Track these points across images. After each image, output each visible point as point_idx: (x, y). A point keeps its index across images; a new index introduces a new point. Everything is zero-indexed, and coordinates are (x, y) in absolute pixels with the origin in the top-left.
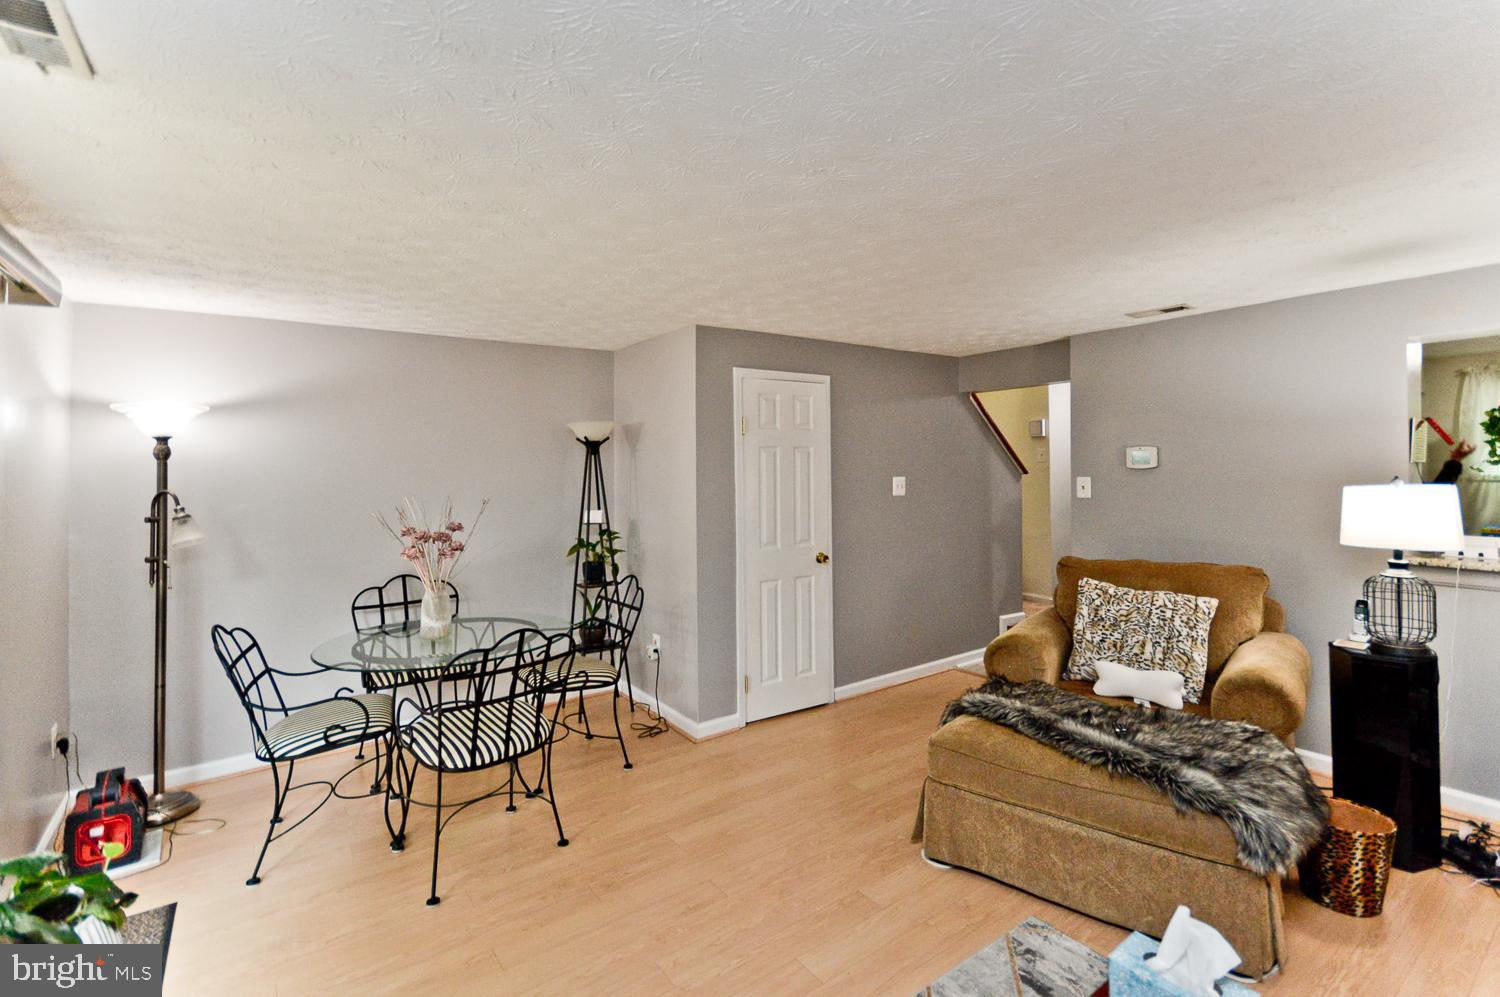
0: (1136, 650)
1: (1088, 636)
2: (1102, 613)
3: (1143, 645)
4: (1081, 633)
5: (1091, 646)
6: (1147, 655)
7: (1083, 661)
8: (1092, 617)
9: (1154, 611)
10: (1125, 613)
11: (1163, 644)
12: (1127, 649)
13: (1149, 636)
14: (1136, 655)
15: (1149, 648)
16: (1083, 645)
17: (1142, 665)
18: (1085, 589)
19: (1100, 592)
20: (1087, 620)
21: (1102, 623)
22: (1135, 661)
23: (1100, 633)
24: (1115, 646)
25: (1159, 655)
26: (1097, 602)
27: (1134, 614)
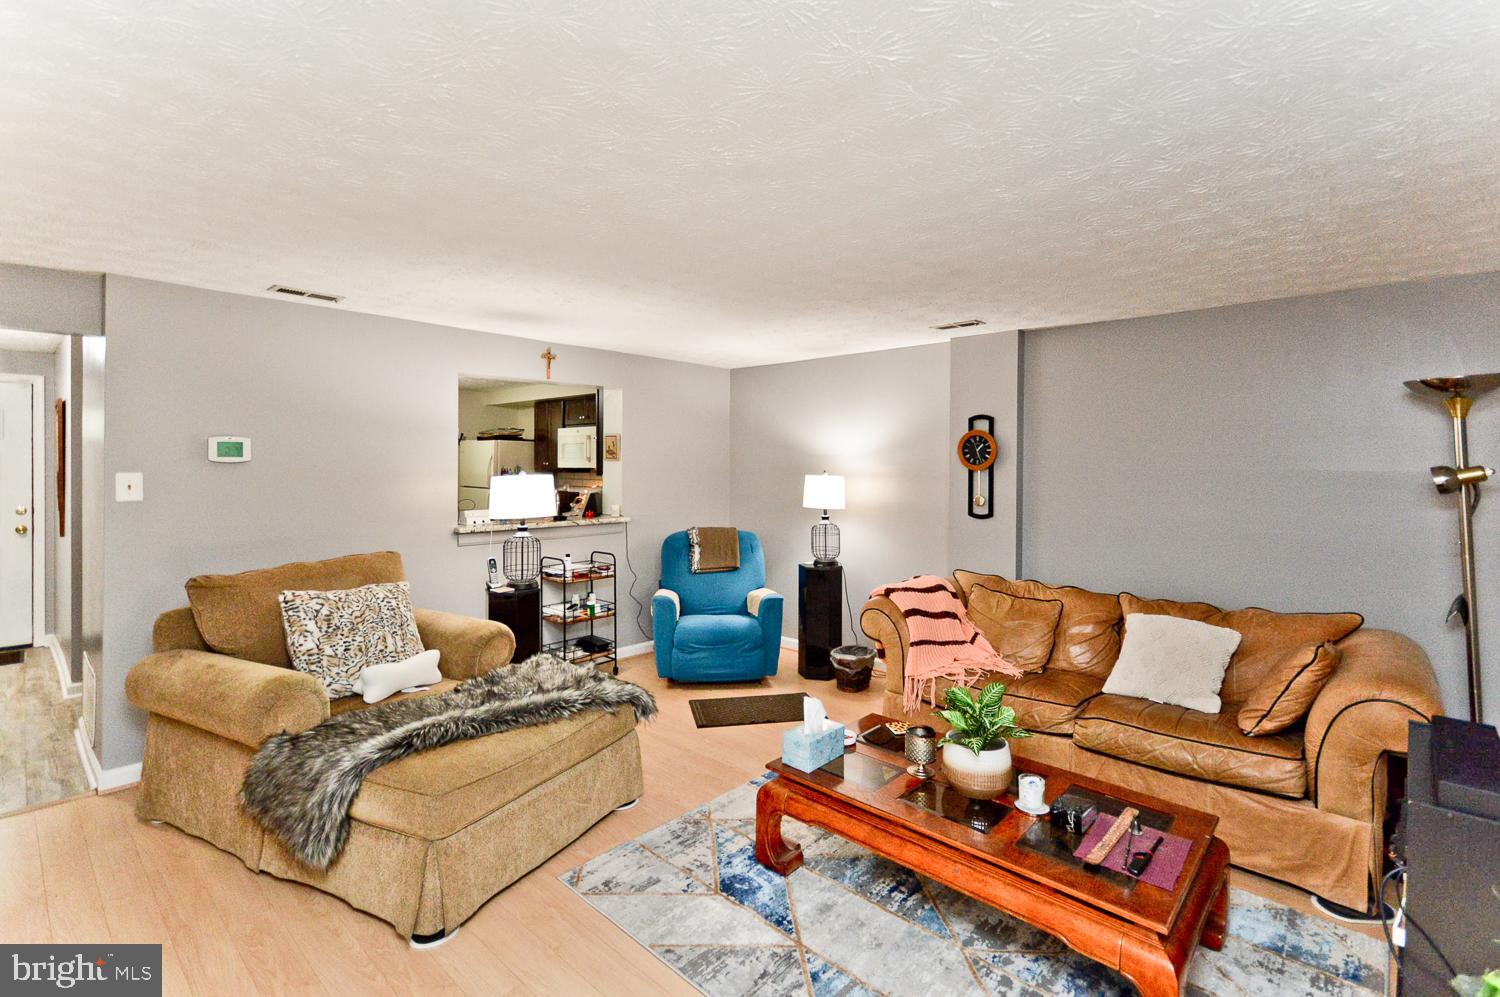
0: (380, 647)
1: (328, 651)
2: (335, 621)
3: (385, 640)
4: (316, 651)
5: (336, 661)
6: (391, 648)
7: (329, 680)
8: (324, 629)
9: (382, 604)
10: (358, 614)
11: (399, 632)
12: (372, 649)
13: (386, 629)
14: (381, 651)
15: (390, 640)
16: (325, 663)
17: (389, 658)
18: (298, 602)
19: (320, 601)
20: (317, 634)
21: (340, 632)
22: (383, 656)
23: (341, 643)
24: (360, 650)
25: (400, 644)
26: (325, 611)
27: (367, 612)
